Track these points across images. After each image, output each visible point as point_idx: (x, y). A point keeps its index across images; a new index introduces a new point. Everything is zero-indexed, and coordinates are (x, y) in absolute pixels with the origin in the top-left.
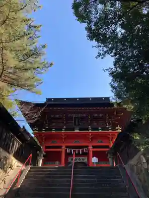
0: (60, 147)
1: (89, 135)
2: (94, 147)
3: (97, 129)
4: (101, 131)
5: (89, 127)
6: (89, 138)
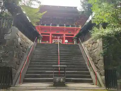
2: (66, 35)
3: (69, 26)
5: (65, 24)
6: (64, 30)
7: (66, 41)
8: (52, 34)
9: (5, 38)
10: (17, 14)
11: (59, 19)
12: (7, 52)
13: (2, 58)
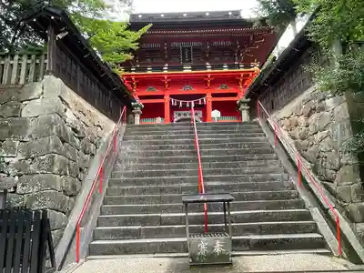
0: (162, 97)
1: (207, 77)
3: (221, 67)
4: (226, 70)
5: (208, 64)
6: (206, 82)
7: (216, 114)
8: (171, 96)
9: (24, 114)
10: (60, 36)
11: (189, 49)
12: (33, 159)
13: (17, 177)
